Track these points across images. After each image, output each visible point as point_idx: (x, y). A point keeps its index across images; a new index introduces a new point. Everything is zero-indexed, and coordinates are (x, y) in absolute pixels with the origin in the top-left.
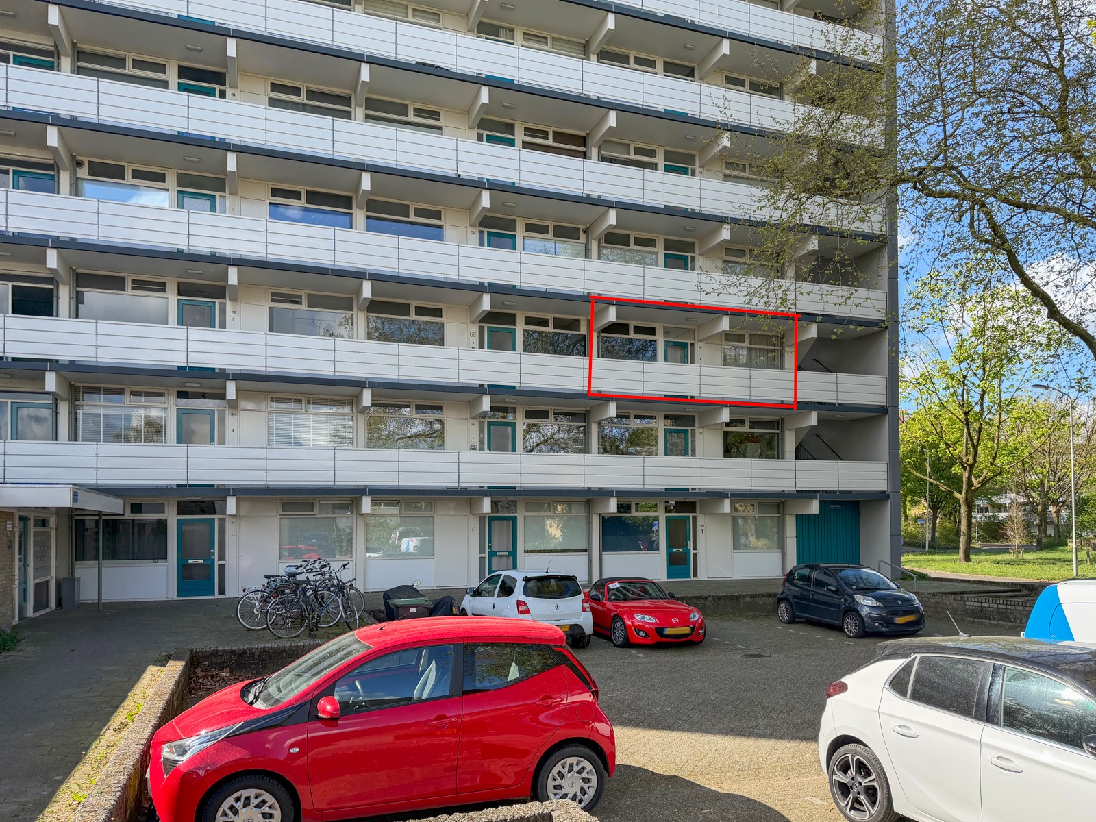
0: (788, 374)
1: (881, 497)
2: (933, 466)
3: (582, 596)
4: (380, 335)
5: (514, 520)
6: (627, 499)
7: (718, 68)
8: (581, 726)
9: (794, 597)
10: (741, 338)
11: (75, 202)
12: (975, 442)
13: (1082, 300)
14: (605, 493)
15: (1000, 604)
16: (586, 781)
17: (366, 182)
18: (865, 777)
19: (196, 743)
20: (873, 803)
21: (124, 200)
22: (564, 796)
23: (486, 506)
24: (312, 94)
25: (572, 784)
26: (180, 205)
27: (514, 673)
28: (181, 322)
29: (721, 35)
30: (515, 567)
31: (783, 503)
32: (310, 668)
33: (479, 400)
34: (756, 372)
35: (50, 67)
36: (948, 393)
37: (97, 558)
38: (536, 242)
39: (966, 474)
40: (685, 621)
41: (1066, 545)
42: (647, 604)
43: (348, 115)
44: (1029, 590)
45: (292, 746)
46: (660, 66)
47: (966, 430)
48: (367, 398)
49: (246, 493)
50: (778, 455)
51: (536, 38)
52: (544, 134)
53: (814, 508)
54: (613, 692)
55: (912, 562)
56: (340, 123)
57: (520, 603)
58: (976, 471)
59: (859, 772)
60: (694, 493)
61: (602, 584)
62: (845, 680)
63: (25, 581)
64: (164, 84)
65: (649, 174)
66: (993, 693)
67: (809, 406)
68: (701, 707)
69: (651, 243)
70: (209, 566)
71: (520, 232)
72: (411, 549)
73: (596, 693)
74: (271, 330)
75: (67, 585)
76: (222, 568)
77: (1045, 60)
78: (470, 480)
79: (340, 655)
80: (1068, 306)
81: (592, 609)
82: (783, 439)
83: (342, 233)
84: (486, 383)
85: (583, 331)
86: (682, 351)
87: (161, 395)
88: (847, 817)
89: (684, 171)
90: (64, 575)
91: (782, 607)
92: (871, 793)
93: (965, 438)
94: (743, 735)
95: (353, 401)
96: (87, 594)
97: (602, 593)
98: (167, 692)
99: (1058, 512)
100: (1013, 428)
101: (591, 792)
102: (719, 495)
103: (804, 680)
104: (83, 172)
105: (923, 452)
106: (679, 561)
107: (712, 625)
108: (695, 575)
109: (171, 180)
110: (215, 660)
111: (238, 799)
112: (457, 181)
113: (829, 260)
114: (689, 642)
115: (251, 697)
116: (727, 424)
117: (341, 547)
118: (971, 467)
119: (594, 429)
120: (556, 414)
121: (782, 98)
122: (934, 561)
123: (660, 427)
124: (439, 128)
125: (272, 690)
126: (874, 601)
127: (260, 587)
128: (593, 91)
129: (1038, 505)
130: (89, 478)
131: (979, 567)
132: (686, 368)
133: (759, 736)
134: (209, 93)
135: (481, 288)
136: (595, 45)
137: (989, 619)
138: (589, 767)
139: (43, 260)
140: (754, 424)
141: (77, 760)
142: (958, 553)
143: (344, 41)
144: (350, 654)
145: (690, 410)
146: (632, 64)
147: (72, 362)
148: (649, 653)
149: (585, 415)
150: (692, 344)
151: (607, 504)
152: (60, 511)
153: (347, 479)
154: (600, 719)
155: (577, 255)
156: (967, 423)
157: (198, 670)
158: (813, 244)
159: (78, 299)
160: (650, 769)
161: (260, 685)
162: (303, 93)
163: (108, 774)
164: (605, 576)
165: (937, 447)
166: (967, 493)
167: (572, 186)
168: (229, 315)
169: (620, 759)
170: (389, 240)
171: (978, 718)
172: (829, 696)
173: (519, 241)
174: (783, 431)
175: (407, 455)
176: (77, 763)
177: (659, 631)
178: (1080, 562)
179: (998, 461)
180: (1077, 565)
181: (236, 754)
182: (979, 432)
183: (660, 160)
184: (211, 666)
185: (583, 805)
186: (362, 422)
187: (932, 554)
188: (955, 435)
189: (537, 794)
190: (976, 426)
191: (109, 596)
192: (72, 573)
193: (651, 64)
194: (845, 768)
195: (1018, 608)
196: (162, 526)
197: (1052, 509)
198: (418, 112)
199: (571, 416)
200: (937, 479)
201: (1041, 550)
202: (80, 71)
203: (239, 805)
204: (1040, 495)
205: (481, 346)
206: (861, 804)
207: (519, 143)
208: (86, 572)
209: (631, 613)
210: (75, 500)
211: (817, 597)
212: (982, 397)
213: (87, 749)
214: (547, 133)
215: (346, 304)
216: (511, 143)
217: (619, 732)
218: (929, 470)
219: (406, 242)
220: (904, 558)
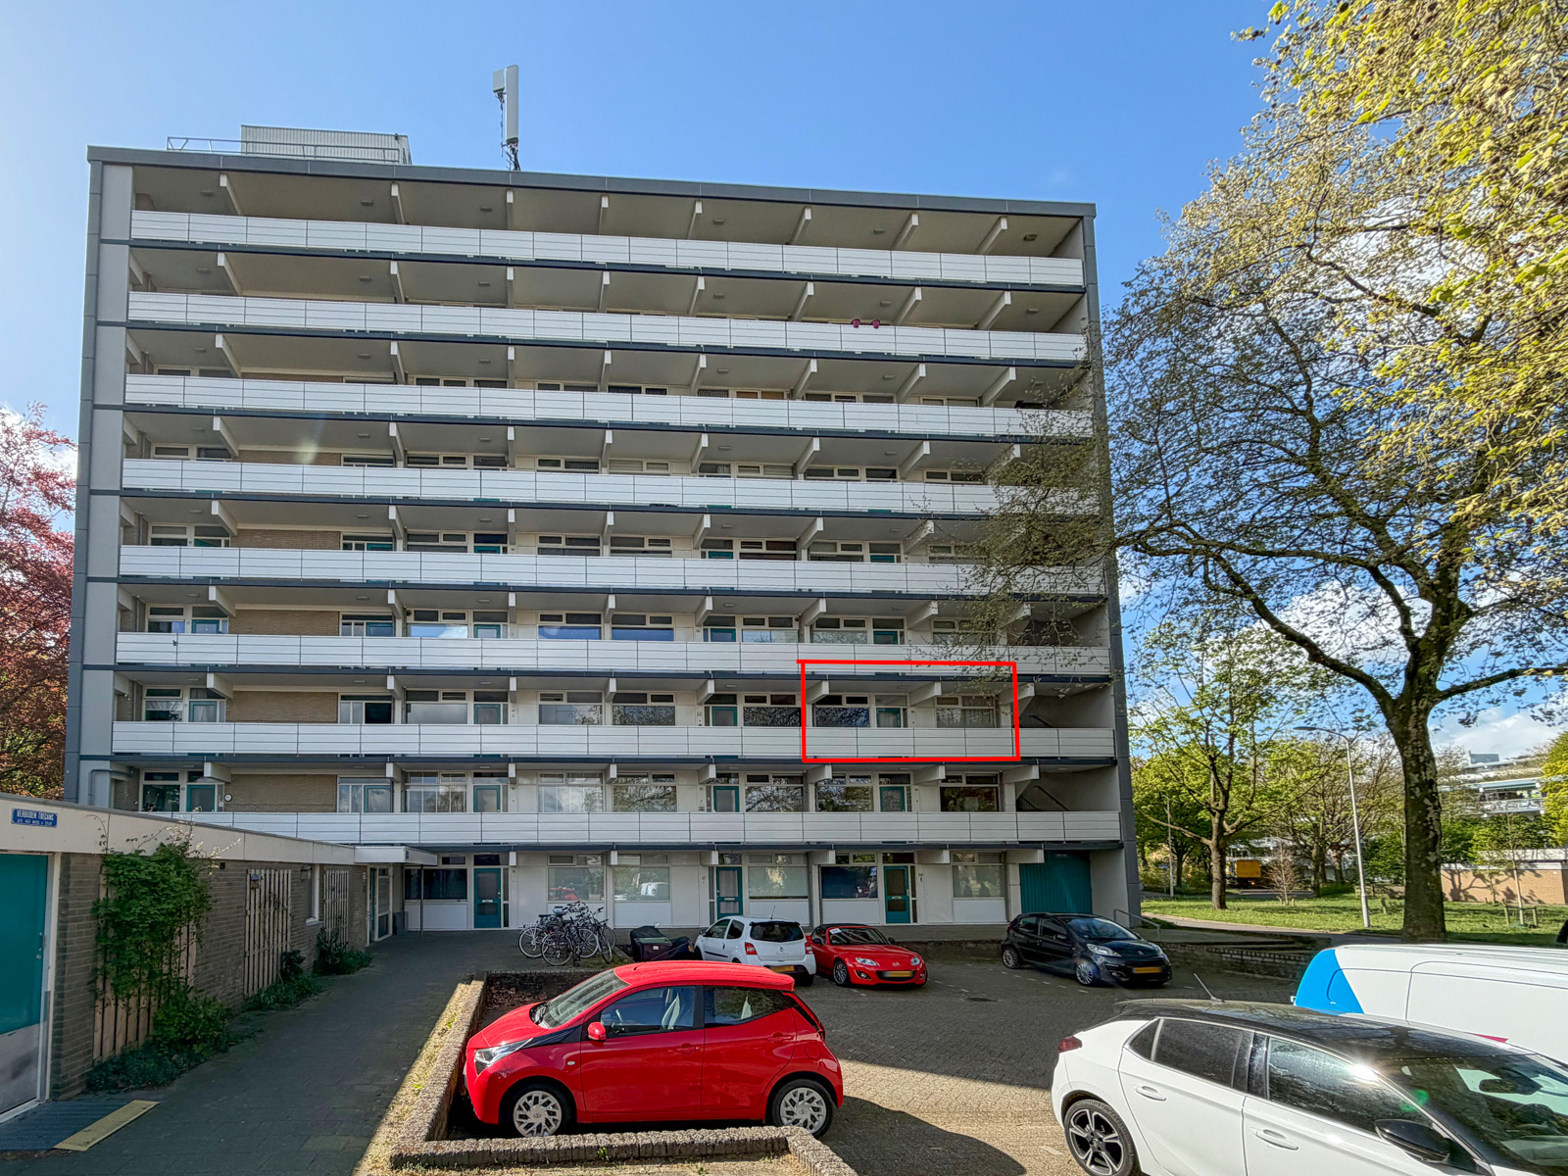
0: (1006, 732)
1: (1116, 846)
2: (1174, 812)
3: (804, 940)
4: (623, 720)
5: (739, 870)
6: (844, 851)
7: (919, 467)
8: (810, 1060)
9: (1019, 943)
10: (955, 701)
11: (406, 641)
12: (1226, 788)
13: (1354, 639)
14: (825, 847)
15: (1267, 957)
16: (816, 1109)
17: (612, 603)
18: (1106, 1134)
19: (499, 1051)
20: (1117, 1160)
21: (435, 636)
22: (795, 1122)
23: (715, 859)
24: (569, 541)
25: (803, 1112)
26: (476, 636)
27: (747, 1012)
28: (477, 721)
29: (921, 438)
30: (741, 913)
31: (1005, 853)
32: (580, 997)
33: (706, 769)
34: (970, 732)
35: (390, 548)
36: (1187, 738)
37: (419, 897)
38: (754, 633)
39: (1216, 820)
40: (906, 965)
41: (1353, 891)
42: (867, 948)
43: (597, 553)
44: (1304, 942)
45: (569, 1059)
46: (863, 474)
47: (1212, 776)
48: (613, 771)
49: (522, 849)
50: (998, 808)
51: (749, 469)
52: (759, 545)
53: (1039, 857)
54: (837, 1028)
55: (1153, 910)
56: (592, 560)
57: (747, 945)
58: (1228, 815)
59: (1097, 1127)
60: (912, 846)
61: (823, 930)
62: (1078, 1036)
63: (373, 914)
64: (464, 549)
65: (856, 565)
66: (1256, 1063)
67: (1030, 761)
68: (925, 1048)
69: (861, 623)
70: (497, 905)
71: (739, 627)
72: (650, 893)
73: (823, 1034)
74: (541, 722)
75: (401, 917)
76: (506, 906)
77: (1288, 405)
78: (700, 837)
79: (604, 988)
80: (1334, 647)
81: (814, 951)
82: (1002, 792)
83: (593, 644)
84: (711, 754)
85: (798, 704)
86: (894, 716)
87: (463, 775)
88: (1087, 1170)
89: (890, 560)
90: (398, 910)
91: (1007, 953)
92: (1114, 1151)
93: (1212, 783)
94: (971, 1078)
95: (602, 774)
96: (413, 925)
97: (824, 938)
98: (473, 1006)
99: (1339, 857)
100: (1274, 771)
101: (821, 1120)
102: (940, 847)
103: (1033, 1027)
104: (411, 619)
105: (1160, 799)
106: (898, 907)
107: (935, 969)
108: (915, 920)
109: (470, 617)
110: (504, 981)
111: (529, 1098)
112: (685, 592)
113: (1043, 624)
114: (912, 985)
115: (537, 1018)
116: (943, 781)
117: (593, 888)
118: (1222, 812)
119: (812, 789)
120: (777, 778)
121: (985, 484)
122: (1181, 907)
123: (875, 785)
124: (670, 552)
125: (552, 1012)
126: (1111, 951)
127: (535, 924)
128: (801, 504)
129: (1312, 848)
130: (414, 839)
131: (1238, 915)
132: (901, 731)
133: (986, 1080)
134: (495, 551)
135: (706, 676)
136: (802, 467)
137: (1253, 972)
138: (818, 1097)
139: (385, 684)
140: (970, 780)
141: (416, 1056)
142: (1210, 899)
143: (593, 498)
144: (611, 987)
145: (904, 770)
146: (836, 476)
147: (403, 755)
148: (870, 992)
149: (801, 778)
150: (904, 710)
151: (827, 856)
152: (395, 865)
153: (599, 837)
154: (828, 1057)
155: (789, 641)
156: (1214, 769)
157: (493, 988)
158: (1026, 610)
159: (407, 709)
160: (877, 1103)
161: (543, 1007)
162: (563, 540)
163: (438, 1069)
164: (826, 922)
165: (1178, 793)
166: (1218, 839)
167: (786, 585)
168: (510, 713)
169: (848, 1091)
170: (630, 645)
171: (1237, 1086)
172: (1062, 1050)
173: (738, 633)
174: (1002, 785)
175: (646, 816)
176: (416, 1058)
177: (880, 974)
178: (1371, 911)
179: (1255, 805)
180: (1368, 915)
181: (528, 1063)
182: (1230, 777)
183: (866, 553)
184: (501, 985)
185: (813, 1130)
186: (609, 790)
187: (1178, 900)
188: (1199, 781)
189: (773, 1120)
190: (1226, 770)
191: (428, 927)
192: (403, 908)
193: (855, 473)
194: (1082, 1121)
195: (1289, 962)
196: (463, 873)
197: (1331, 853)
198: (652, 542)
199: (791, 779)
200: (1180, 825)
201: (1319, 896)
202: (409, 548)
203: (531, 1102)
204: (1314, 839)
205: (707, 723)
206: (1103, 1160)
207: (736, 555)
208: (412, 907)
209: (853, 956)
210: (407, 857)
211: (1044, 945)
212: (1231, 741)
213: (421, 1047)
214: (761, 543)
215: (596, 698)
216: (730, 556)
217: (846, 1067)
218: (1169, 816)
219: (643, 644)
220: (1143, 904)
